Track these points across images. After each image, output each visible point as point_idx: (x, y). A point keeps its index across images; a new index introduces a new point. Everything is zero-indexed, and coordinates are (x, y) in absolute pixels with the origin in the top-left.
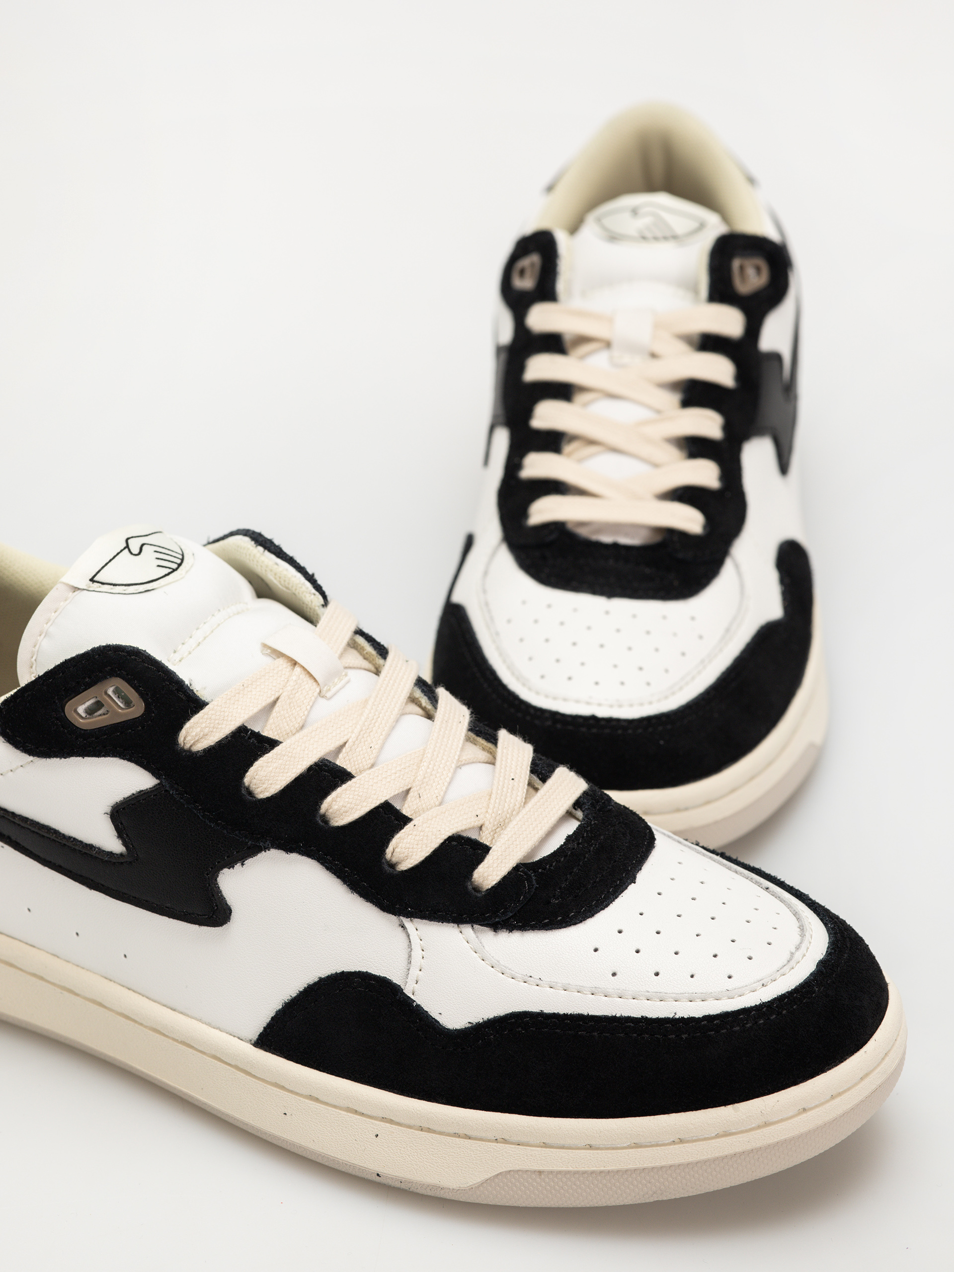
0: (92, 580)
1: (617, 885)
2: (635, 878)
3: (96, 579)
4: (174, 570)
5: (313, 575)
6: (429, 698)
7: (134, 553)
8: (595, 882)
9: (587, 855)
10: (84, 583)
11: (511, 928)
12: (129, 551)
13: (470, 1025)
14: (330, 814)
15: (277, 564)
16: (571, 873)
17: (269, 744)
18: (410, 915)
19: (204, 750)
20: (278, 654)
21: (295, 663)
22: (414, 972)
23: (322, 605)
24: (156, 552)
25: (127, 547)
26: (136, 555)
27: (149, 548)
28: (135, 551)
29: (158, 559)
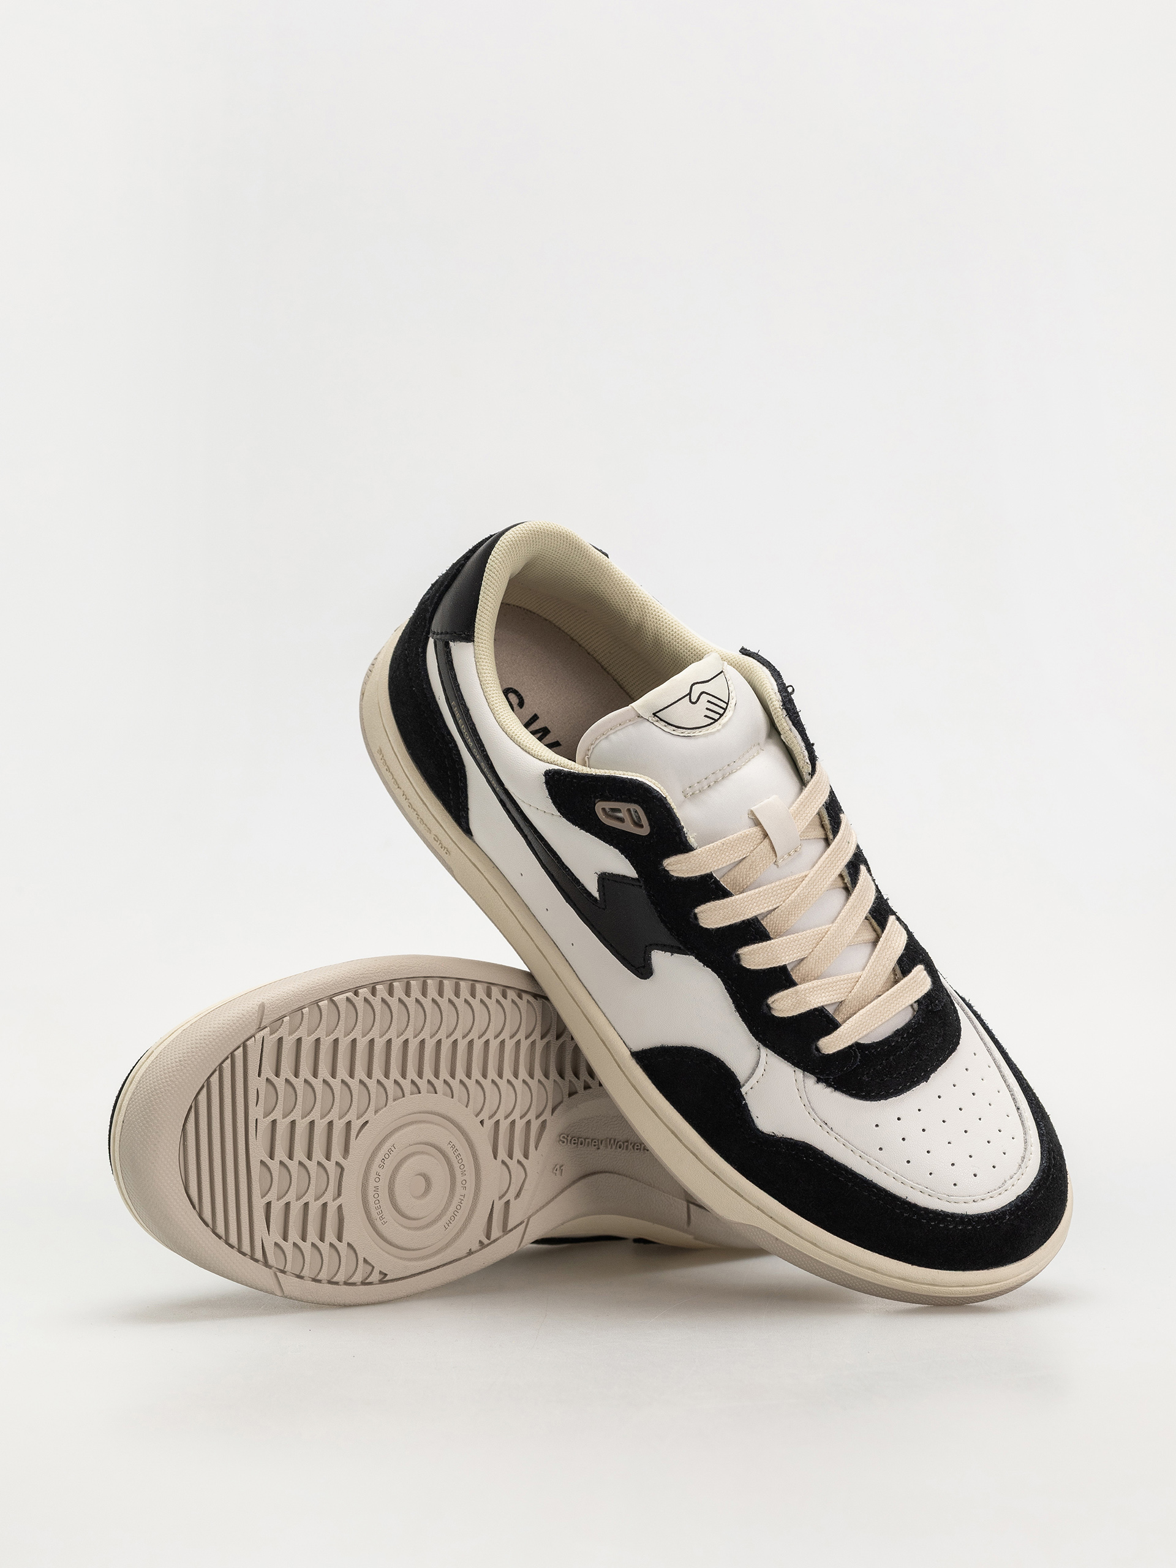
0: (655, 715)
1: (914, 1081)
2: (929, 1077)
3: (657, 715)
4: (715, 721)
5: (813, 744)
6: (851, 880)
7: (692, 701)
8: (900, 1073)
9: (904, 1049)
10: (648, 715)
11: (829, 1085)
12: (690, 697)
13: (773, 1134)
14: (742, 957)
15: (790, 730)
16: (887, 1059)
17: (724, 893)
18: (766, 1046)
19: (677, 877)
20: (757, 823)
21: (766, 835)
22: (752, 1081)
23: (809, 774)
24: (709, 701)
25: (690, 694)
26: (694, 703)
27: (704, 697)
28: (694, 699)
29: (707, 709)
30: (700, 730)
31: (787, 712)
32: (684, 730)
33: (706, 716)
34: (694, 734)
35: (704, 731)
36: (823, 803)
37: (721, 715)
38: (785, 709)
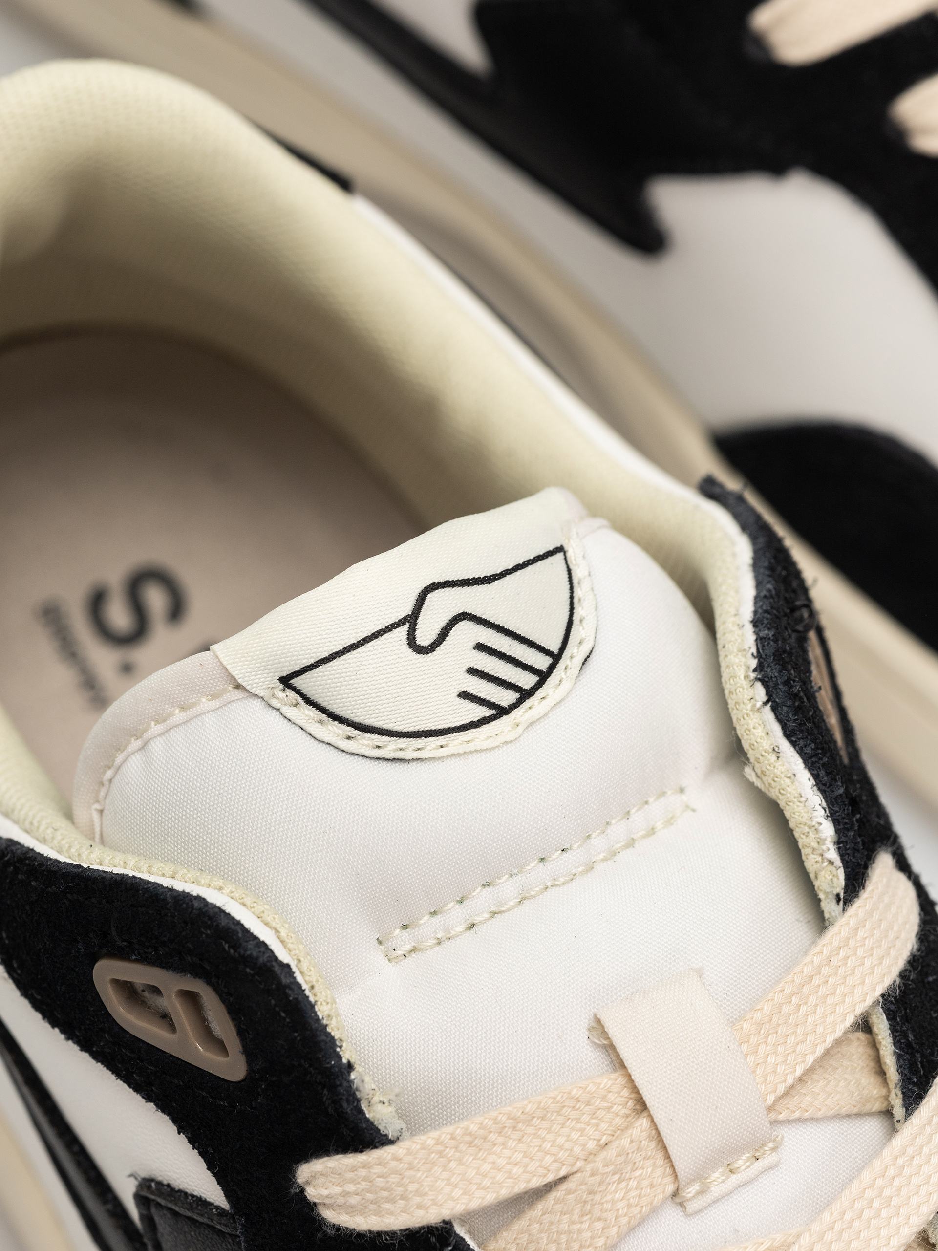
0: (286, 681)
3: (296, 682)
4: (502, 711)
7: (418, 642)
10: (266, 683)
12: (412, 631)
15: (776, 751)
19: (338, 1227)
21: (641, 1106)
23: (838, 898)
24: (481, 647)
25: (412, 620)
26: (422, 650)
27: (466, 633)
28: (424, 637)
29: (472, 671)
30: (441, 740)
31: (767, 693)
32: (385, 738)
33: (465, 695)
34: (416, 755)
35: (456, 741)
36: (880, 990)
37: (543, 677)
38: (762, 681)
